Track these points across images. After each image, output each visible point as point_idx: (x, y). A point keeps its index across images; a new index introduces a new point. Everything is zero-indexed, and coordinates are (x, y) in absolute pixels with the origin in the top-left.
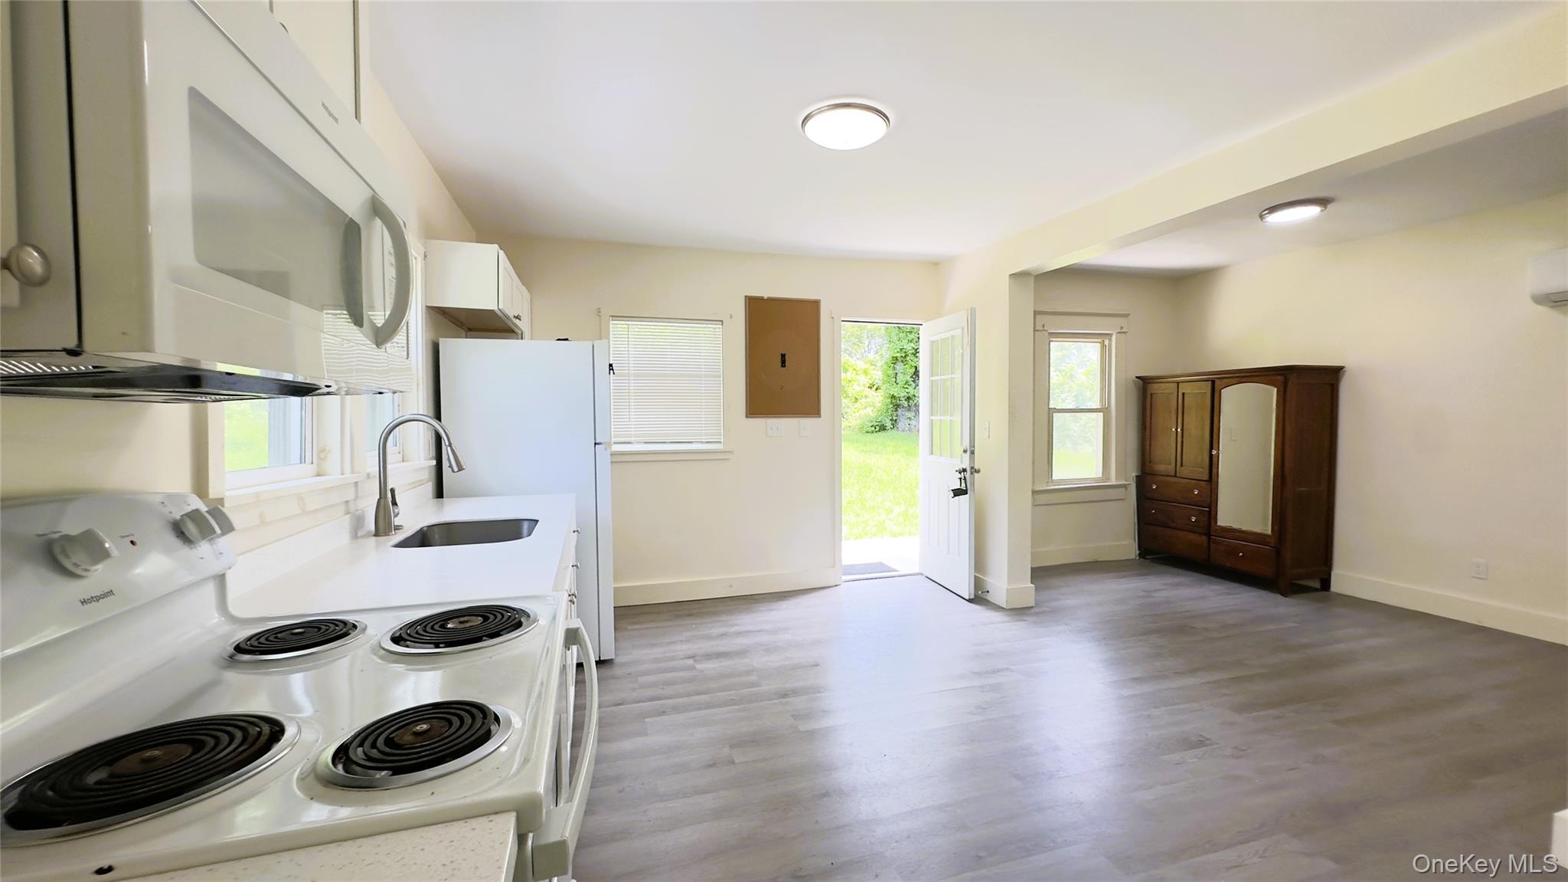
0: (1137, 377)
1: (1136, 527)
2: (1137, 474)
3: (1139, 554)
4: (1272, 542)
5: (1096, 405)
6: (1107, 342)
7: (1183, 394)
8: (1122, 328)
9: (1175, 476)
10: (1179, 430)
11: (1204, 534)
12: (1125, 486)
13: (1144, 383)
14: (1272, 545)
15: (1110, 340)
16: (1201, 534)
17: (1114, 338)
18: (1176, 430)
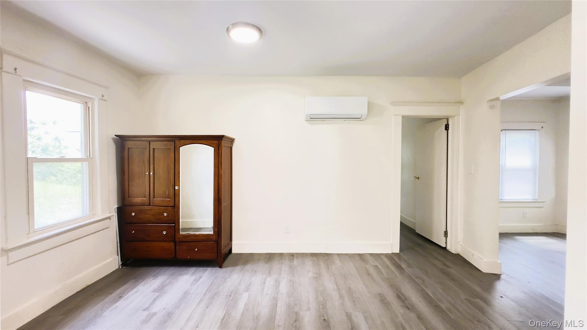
0: (115, 135)
1: (119, 245)
2: (117, 206)
3: (122, 264)
4: (214, 238)
5: (79, 155)
6: (90, 105)
7: (154, 149)
8: (103, 96)
9: (150, 205)
10: (151, 173)
11: (172, 241)
12: (109, 218)
13: (121, 140)
14: (214, 240)
15: (93, 104)
16: (169, 242)
17: (96, 103)
18: (149, 173)
